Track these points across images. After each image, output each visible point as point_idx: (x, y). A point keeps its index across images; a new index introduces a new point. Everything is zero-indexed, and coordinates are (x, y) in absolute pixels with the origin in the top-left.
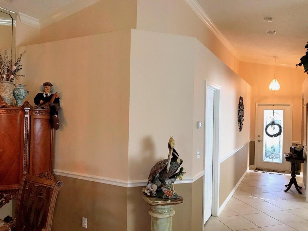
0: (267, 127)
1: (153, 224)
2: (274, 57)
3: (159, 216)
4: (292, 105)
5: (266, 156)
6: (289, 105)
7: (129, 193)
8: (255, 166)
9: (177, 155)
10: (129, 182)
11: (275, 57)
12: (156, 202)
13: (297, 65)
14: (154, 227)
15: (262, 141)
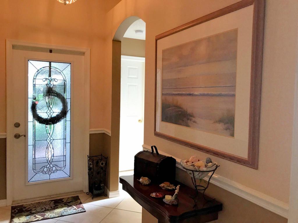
6: (83, 54)
8: (8, 201)
15: (25, 136)
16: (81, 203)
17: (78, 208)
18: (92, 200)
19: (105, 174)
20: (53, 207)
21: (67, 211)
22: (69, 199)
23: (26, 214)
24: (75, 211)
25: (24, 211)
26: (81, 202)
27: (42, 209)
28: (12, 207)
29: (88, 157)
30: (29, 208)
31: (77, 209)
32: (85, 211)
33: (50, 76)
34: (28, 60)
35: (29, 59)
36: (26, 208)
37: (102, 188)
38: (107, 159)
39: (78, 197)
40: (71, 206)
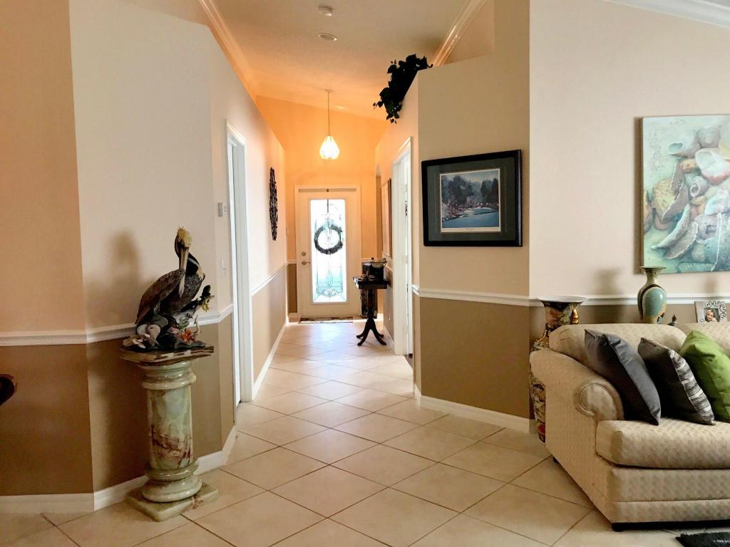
0: (317, 234)
1: (154, 404)
2: (326, 90)
3: (166, 386)
4: (358, 190)
5: (318, 292)
6: (355, 190)
7: (90, 354)
8: (298, 315)
9: (195, 263)
10: (89, 331)
11: (329, 91)
12: (163, 355)
13: (374, 105)
14: (157, 409)
15: (310, 263)
33: (328, 212)
35: (310, 199)
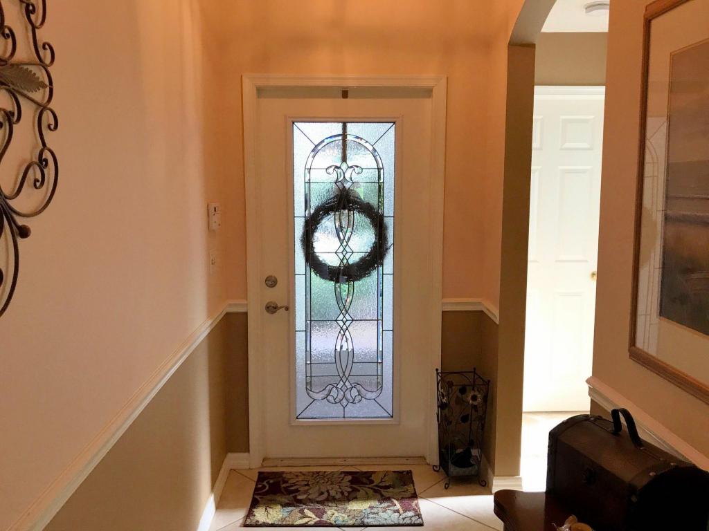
5: (309, 391)
6: (428, 92)
8: (252, 459)
15: (287, 309)
16: (414, 496)
17: (405, 511)
18: (445, 491)
19: (483, 426)
20: (346, 494)
21: (377, 513)
22: (386, 478)
23: (284, 500)
24: (395, 518)
25: (283, 490)
26: (415, 493)
27: (322, 493)
28: (260, 473)
29: (438, 374)
30: (294, 484)
31: (401, 512)
32: (421, 525)
33: (344, 159)
34: (293, 123)
35: (294, 120)
36: (287, 482)
37: (473, 462)
38: (488, 384)
39: (410, 473)
40: (388, 499)
